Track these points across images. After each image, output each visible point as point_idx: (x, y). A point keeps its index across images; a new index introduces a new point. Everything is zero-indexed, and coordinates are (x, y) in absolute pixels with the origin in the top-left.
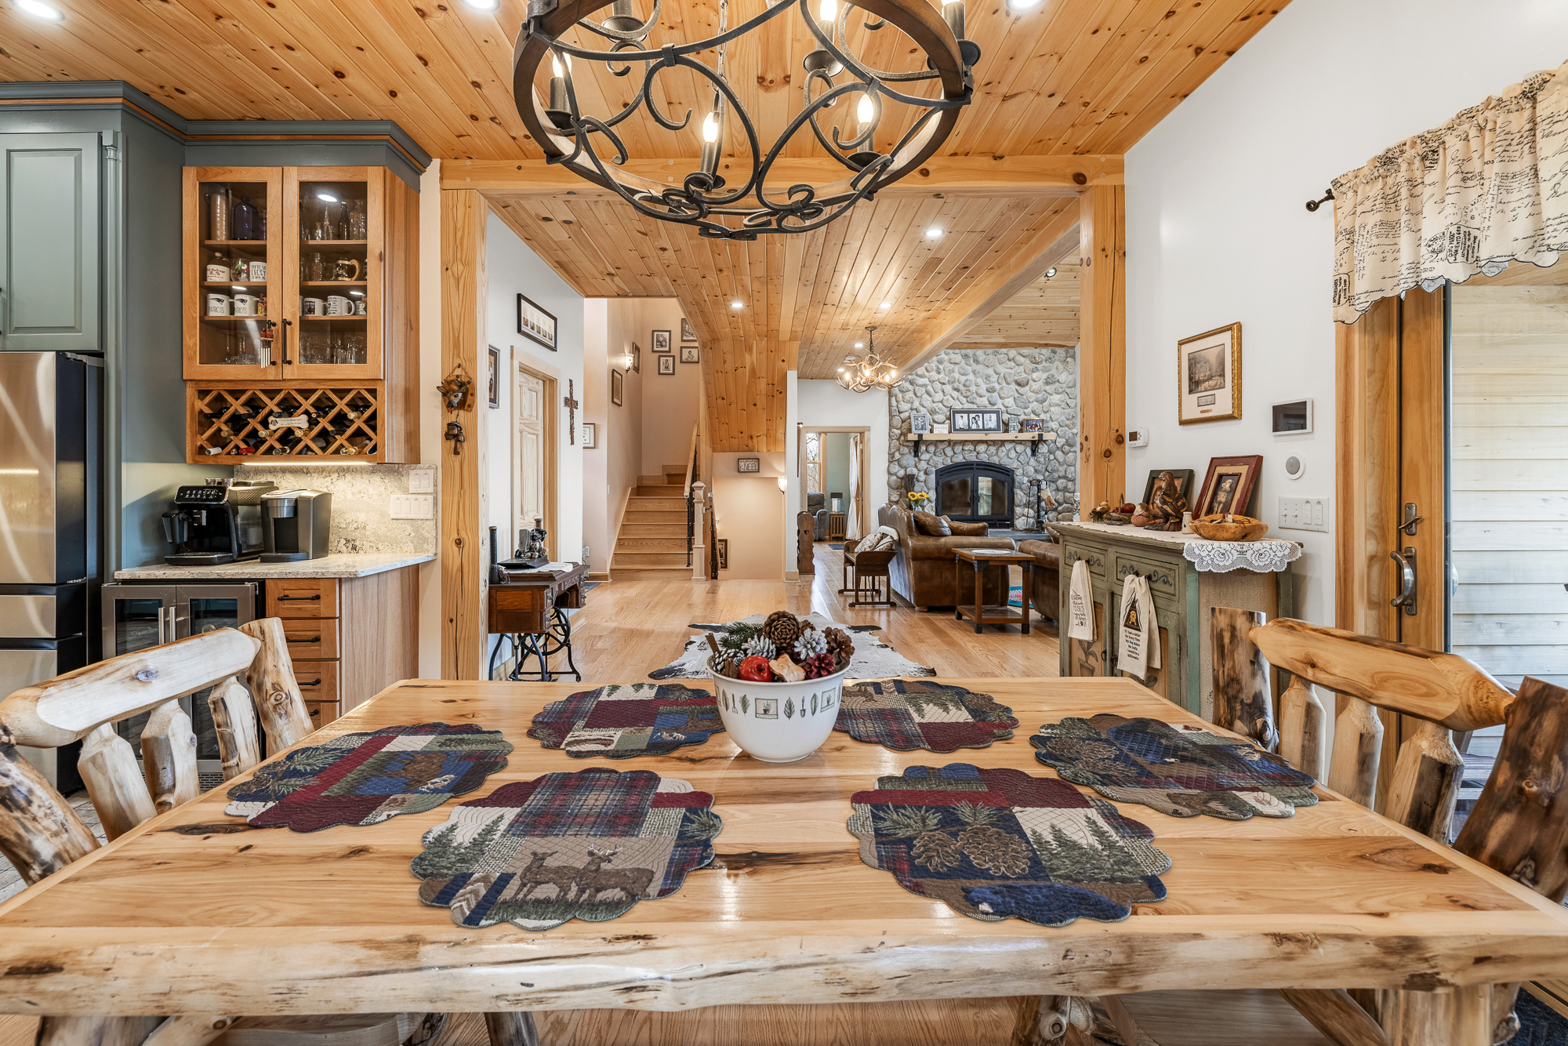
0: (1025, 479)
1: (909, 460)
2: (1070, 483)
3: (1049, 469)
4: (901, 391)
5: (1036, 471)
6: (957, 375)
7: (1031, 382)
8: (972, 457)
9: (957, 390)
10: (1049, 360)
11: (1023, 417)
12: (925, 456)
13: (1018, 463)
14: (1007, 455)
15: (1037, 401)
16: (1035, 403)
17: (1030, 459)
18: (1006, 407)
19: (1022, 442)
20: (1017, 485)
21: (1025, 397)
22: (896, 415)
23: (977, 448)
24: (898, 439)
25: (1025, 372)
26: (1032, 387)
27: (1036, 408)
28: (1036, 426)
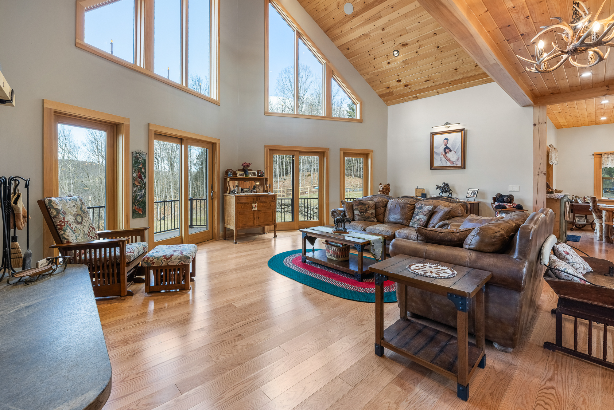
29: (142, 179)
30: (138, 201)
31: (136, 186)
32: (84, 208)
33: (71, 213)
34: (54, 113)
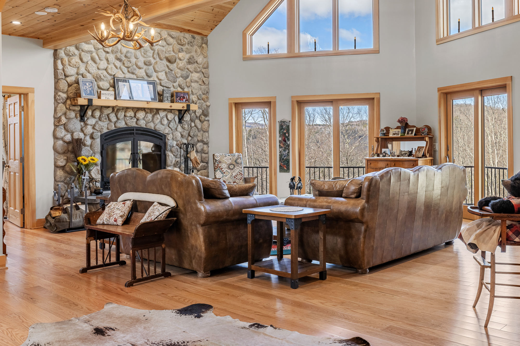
0: (175, 143)
1: (76, 124)
2: (205, 146)
3: (192, 134)
4: (67, 55)
5: (182, 136)
7: (178, 60)
8: (133, 123)
9: (119, 60)
10: (190, 43)
11: (172, 89)
12: (91, 121)
13: (169, 129)
14: (161, 122)
15: (182, 77)
16: (181, 78)
17: (177, 126)
18: (160, 80)
19: (172, 111)
20: (169, 148)
21: (173, 72)
22: (62, 79)
23: (137, 114)
24: (65, 103)
25: (173, 51)
26: (178, 64)
27: (181, 83)
28: (184, 98)
29: (286, 142)
30: (283, 159)
31: (282, 147)
32: (239, 161)
33: (226, 163)
34: (236, 104)
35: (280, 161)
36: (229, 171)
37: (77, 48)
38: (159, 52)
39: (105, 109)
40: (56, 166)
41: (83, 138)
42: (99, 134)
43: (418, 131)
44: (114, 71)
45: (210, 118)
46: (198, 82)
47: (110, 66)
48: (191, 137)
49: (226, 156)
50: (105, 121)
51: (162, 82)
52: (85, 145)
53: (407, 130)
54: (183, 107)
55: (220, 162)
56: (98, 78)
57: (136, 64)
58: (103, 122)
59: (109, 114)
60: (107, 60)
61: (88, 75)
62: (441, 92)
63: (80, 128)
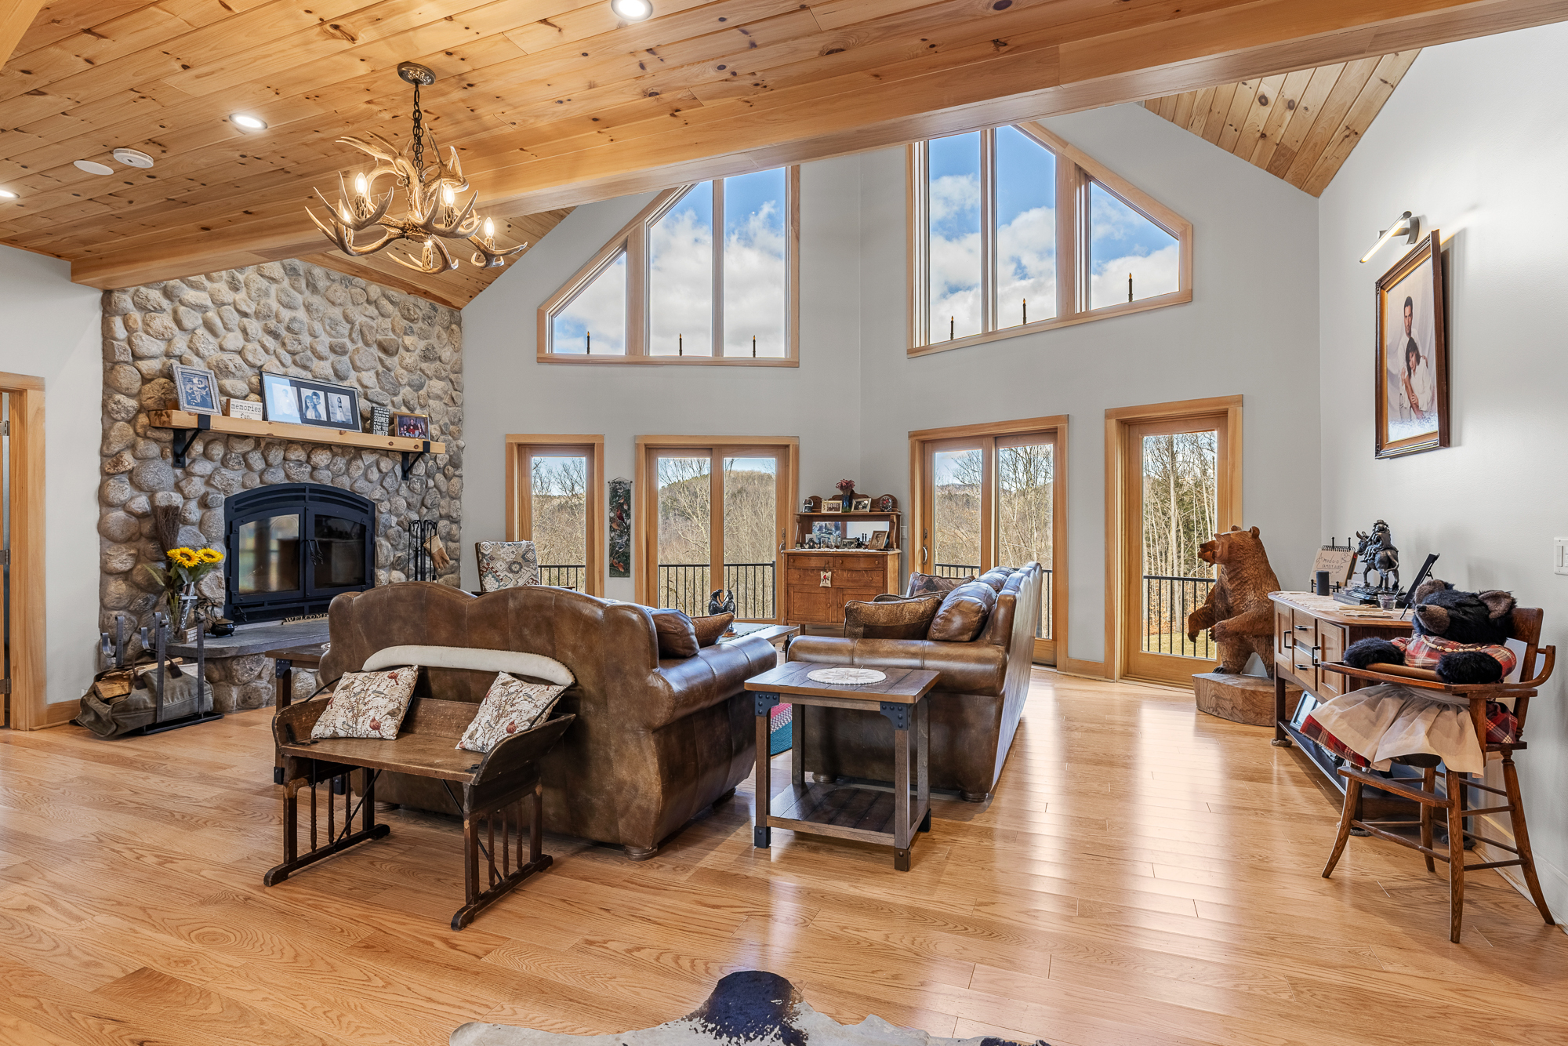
0: (394, 520)
1: (162, 473)
3: (428, 502)
4: (142, 308)
5: (409, 505)
6: (275, 306)
7: (401, 350)
8: (302, 475)
9: (274, 335)
10: (427, 318)
11: (392, 410)
12: (203, 468)
13: (383, 491)
14: (365, 476)
15: (410, 385)
16: (408, 388)
17: (400, 485)
18: (364, 387)
19: (390, 453)
20: (381, 529)
21: (393, 374)
22: (126, 362)
23: (313, 456)
24: (131, 422)
25: (394, 330)
26: (402, 359)
27: (409, 397)
28: (416, 427)
29: (623, 520)
30: (617, 552)
31: (614, 530)
32: (529, 556)
33: (504, 560)
34: (520, 446)
35: (611, 555)
36: (511, 575)
37: (168, 294)
38: (364, 329)
39: (238, 440)
40: (106, 572)
41: (181, 507)
42: (223, 497)
43: (874, 503)
44: (260, 358)
45: (464, 471)
46: (441, 399)
47: (250, 346)
48: (427, 508)
49: (504, 547)
50: (237, 467)
51: (369, 392)
52: (185, 522)
53: (854, 502)
54: (416, 447)
55: (492, 558)
56: (222, 371)
57: (311, 347)
58: (234, 470)
59: (248, 452)
60: (244, 331)
61: (195, 359)
62: (915, 438)
63: (172, 481)
